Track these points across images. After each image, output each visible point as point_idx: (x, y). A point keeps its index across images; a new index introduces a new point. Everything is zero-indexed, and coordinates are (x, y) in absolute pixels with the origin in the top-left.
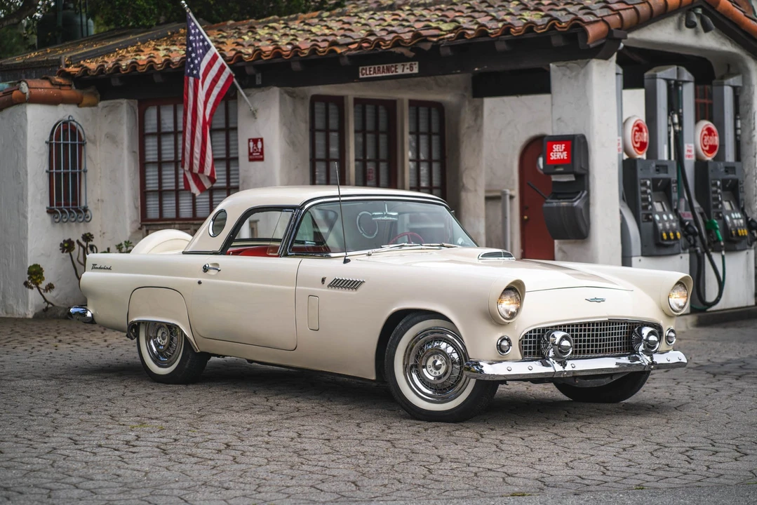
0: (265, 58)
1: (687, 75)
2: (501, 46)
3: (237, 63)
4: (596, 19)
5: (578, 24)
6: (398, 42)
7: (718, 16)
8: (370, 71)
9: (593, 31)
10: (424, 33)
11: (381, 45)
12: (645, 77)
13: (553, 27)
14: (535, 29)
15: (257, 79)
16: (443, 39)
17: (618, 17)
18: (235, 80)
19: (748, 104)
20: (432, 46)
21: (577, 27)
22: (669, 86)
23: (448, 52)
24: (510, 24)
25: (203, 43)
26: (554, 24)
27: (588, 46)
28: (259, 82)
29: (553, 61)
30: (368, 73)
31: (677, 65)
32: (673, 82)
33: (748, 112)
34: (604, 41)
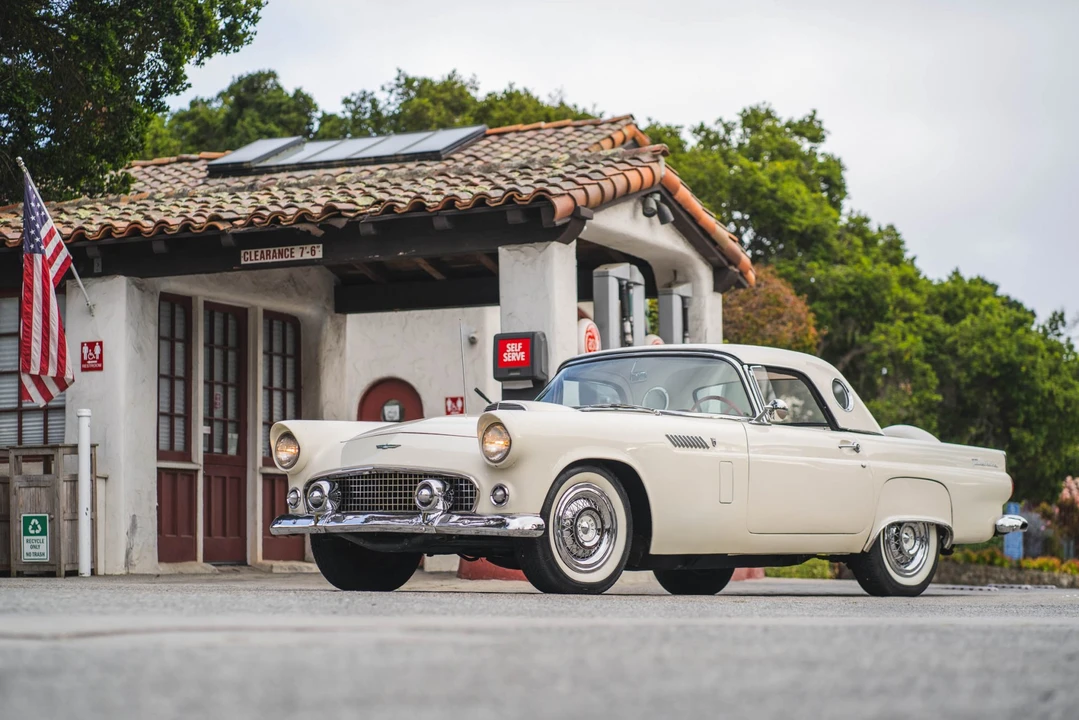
0: (117, 236)
1: (639, 277)
2: (441, 223)
3: (77, 242)
4: (563, 192)
5: (543, 196)
6: (303, 217)
7: (675, 206)
8: (256, 256)
9: (562, 205)
10: (340, 206)
11: (280, 220)
12: (594, 275)
13: (510, 200)
14: (487, 202)
15: (96, 265)
16: (365, 214)
17: (583, 192)
18: (72, 265)
19: (697, 320)
20: (348, 222)
21: (543, 200)
22: (621, 287)
23: (370, 229)
24: (454, 195)
25: (40, 213)
26: (513, 196)
27: (554, 223)
28: (98, 269)
29: (505, 243)
30: (253, 258)
31: (631, 264)
32: (625, 283)
33: (697, 329)
34: (569, 219)
